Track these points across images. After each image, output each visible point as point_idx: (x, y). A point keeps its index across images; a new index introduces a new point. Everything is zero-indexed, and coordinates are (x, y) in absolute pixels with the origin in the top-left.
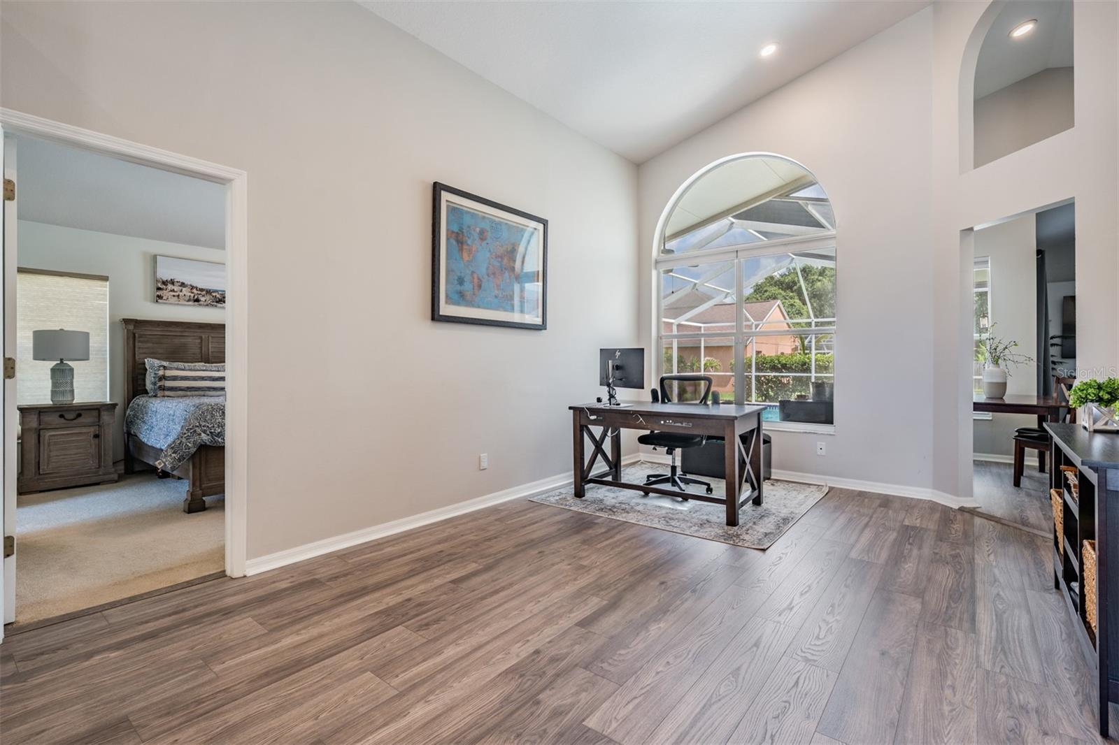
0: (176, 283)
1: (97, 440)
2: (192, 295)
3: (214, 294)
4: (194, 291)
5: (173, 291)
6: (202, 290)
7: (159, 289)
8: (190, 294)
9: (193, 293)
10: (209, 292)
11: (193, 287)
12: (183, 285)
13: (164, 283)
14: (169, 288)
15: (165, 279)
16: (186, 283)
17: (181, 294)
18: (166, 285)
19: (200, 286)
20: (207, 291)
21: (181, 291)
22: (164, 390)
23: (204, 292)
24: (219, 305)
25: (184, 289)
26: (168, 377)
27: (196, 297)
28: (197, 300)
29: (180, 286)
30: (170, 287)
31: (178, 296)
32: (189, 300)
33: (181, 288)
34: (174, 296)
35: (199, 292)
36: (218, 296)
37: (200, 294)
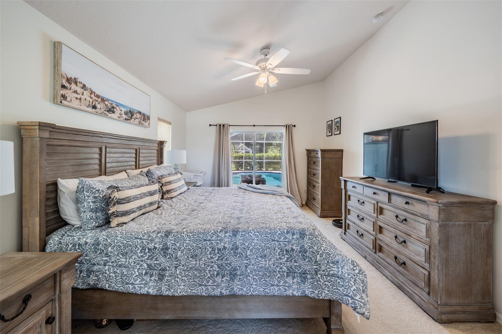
0: (78, 84)
1: (49, 326)
2: (91, 100)
3: (106, 103)
4: (93, 96)
5: (75, 92)
6: (98, 96)
7: (63, 87)
8: (89, 99)
9: (91, 98)
10: (103, 100)
11: (92, 92)
12: (84, 87)
13: (69, 80)
14: (73, 88)
15: (69, 76)
16: (87, 86)
17: (82, 97)
18: (70, 84)
19: (97, 93)
20: (102, 99)
21: (83, 94)
22: (117, 216)
23: (99, 100)
24: (109, 115)
25: (85, 92)
26: (123, 199)
27: (94, 104)
28: (94, 107)
29: (82, 88)
30: (73, 86)
31: (80, 99)
32: (88, 106)
33: (82, 90)
34: (77, 98)
35: (96, 99)
36: (109, 105)
37: (97, 101)
